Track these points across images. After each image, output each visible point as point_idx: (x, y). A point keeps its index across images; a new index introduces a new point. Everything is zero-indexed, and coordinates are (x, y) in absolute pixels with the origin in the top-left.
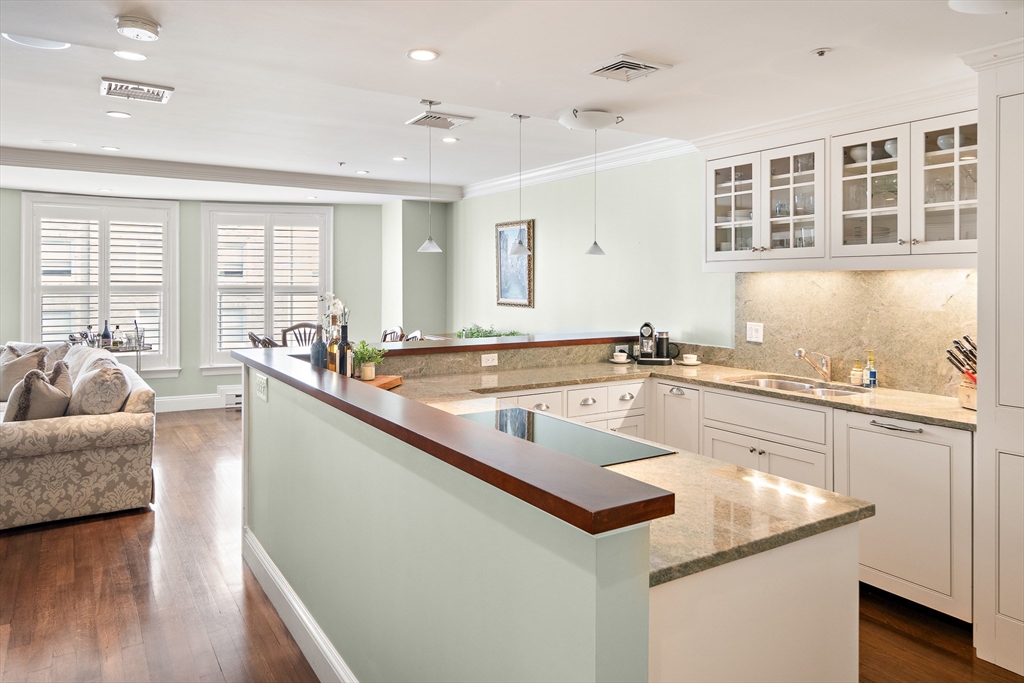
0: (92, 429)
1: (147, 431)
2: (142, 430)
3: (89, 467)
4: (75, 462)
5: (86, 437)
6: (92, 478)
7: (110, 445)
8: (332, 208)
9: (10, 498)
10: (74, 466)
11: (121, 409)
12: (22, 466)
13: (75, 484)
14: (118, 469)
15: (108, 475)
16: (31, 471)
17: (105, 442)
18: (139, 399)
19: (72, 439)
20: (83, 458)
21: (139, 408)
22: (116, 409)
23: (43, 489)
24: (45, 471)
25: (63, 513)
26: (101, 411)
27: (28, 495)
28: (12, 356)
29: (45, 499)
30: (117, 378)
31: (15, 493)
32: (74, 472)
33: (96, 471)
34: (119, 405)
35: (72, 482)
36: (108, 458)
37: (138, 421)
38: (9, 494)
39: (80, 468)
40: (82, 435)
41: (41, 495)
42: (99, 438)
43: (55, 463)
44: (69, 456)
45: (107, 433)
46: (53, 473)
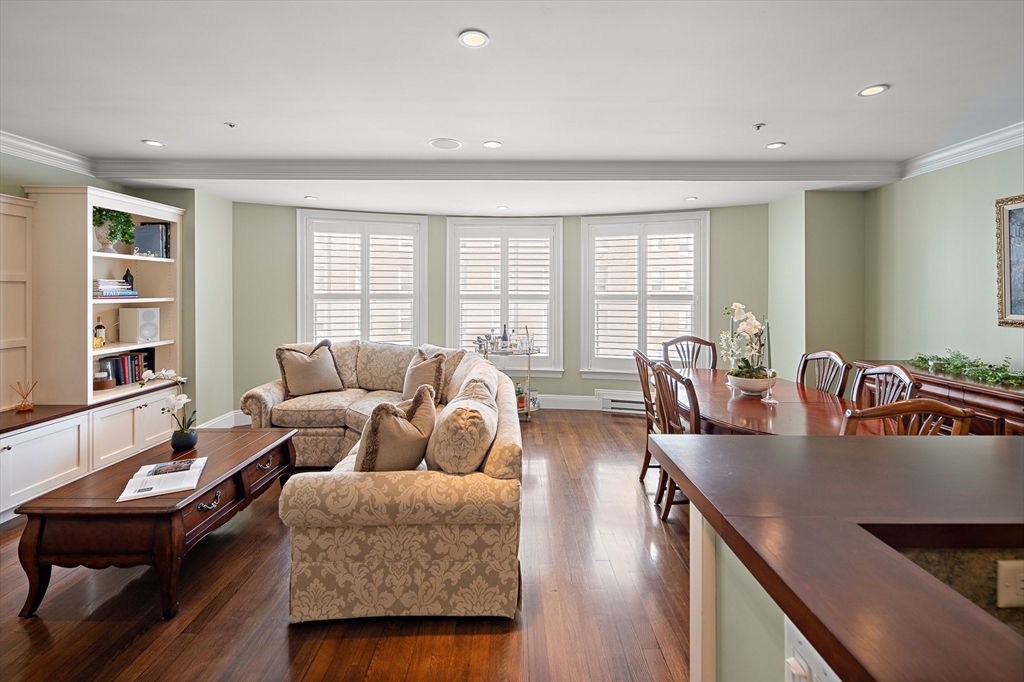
0: (441, 499)
1: (511, 510)
2: (504, 508)
3: (439, 548)
4: (422, 538)
5: (433, 510)
6: (444, 564)
7: (463, 522)
8: (709, 212)
9: (349, 578)
10: (422, 543)
11: (480, 469)
12: (362, 536)
13: (423, 570)
14: (475, 555)
15: (463, 562)
16: (373, 544)
17: (457, 519)
18: (501, 457)
19: (415, 511)
20: (432, 535)
21: (500, 471)
22: (474, 468)
23: (386, 573)
24: (388, 546)
25: (409, 609)
26: (455, 470)
27: (369, 577)
28: (420, 359)
29: (389, 586)
30: (474, 424)
31: (355, 572)
32: (421, 552)
33: (448, 554)
34: (476, 461)
35: (420, 567)
36: (463, 539)
37: (498, 492)
38: (349, 572)
39: (429, 547)
40: (428, 507)
41: (384, 579)
42: (448, 513)
43: (400, 536)
44: (415, 530)
45: (459, 507)
46: (397, 549)
